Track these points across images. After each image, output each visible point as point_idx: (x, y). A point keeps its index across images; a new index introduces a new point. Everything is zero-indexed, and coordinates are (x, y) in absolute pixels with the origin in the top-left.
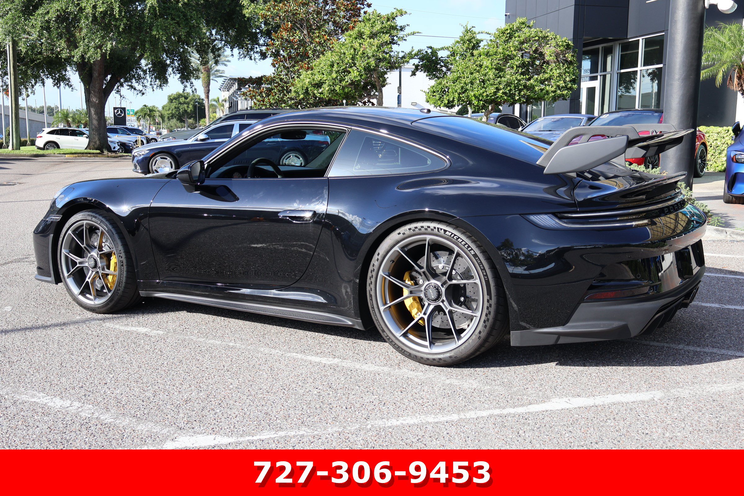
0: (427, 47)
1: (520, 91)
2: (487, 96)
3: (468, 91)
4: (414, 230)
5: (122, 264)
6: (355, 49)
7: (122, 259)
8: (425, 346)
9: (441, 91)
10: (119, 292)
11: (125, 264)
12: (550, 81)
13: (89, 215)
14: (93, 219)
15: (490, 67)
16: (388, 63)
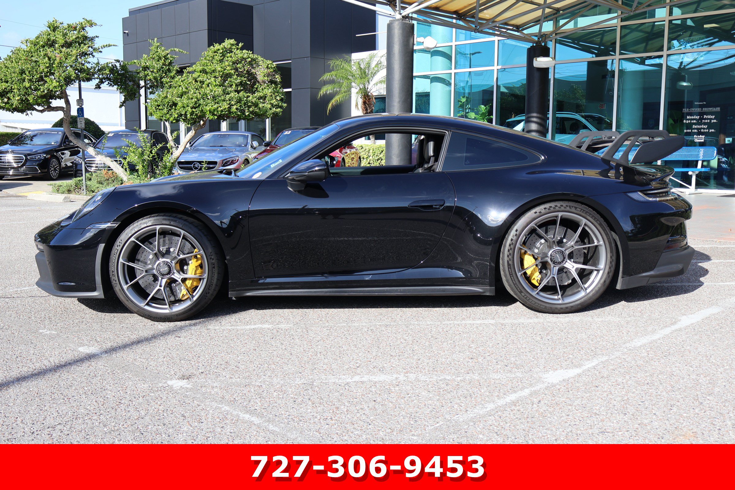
0: (115, 60)
1: (249, 107)
2: (222, 111)
3: (201, 106)
4: (549, 209)
5: (213, 266)
6: (49, 59)
7: (214, 261)
8: (558, 299)
9: (168, 105)
10: (208, 295)
11: (216, 266)
12: (265, 99)
13: (164, 219)
14: (172, 223)
15: (214, 83)
16: (87, 75)
